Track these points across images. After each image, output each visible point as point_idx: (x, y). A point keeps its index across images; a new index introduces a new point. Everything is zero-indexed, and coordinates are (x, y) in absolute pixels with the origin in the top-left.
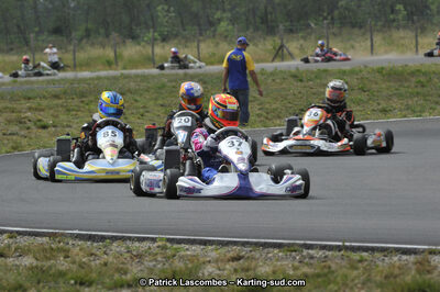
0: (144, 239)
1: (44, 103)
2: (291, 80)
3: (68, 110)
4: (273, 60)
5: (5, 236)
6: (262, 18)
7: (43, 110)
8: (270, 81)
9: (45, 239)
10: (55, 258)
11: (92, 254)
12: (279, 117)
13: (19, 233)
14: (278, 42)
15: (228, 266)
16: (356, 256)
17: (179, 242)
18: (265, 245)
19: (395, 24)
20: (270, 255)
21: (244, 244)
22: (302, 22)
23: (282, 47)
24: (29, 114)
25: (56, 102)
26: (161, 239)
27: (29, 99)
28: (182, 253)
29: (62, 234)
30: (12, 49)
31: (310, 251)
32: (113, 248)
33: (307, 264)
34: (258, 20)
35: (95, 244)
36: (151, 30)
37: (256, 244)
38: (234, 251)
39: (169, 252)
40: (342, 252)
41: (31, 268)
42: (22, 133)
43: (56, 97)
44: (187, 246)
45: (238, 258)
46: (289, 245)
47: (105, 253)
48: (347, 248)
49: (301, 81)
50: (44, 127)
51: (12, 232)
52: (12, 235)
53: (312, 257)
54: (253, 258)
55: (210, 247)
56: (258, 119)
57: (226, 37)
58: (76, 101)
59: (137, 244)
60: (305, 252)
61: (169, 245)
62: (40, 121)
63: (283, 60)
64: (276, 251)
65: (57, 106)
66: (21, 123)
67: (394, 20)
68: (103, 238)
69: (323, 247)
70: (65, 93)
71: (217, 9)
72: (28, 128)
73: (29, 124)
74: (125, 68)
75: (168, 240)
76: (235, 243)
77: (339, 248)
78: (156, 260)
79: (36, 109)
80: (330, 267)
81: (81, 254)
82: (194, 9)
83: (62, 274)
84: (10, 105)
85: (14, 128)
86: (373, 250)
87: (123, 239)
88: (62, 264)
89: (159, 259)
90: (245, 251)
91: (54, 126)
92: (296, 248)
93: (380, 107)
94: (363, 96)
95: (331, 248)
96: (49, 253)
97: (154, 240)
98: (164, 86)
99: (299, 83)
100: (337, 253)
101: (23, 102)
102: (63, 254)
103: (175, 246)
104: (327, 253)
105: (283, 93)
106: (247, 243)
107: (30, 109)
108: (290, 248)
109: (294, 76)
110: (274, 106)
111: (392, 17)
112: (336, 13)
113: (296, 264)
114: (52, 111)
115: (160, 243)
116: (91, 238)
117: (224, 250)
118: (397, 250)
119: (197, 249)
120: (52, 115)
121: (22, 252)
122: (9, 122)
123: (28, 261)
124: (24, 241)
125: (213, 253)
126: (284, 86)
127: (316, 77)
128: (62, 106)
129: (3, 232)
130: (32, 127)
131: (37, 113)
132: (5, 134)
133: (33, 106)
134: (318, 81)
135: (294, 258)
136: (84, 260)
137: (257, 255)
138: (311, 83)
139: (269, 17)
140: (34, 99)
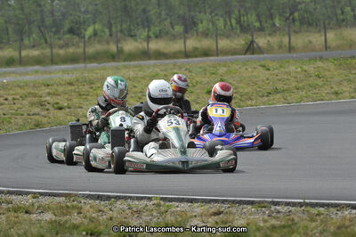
0: (142, 198)
1: (61, 89)
2: (261, 68)
3: (80, 95)
4: (245, 53)
5: (30, 196)
6: (236, 19)
7: (59, 95)
8: (243, 70)
9: (62, 199)
10: (70, 214)
11: (100, 211)
12: (251, 99)
13: (41, 194)
14: (250, 38)
15: (210, 220)
16: (314, 211)
17: (171, 200)
18: (240, 203)
19: (344, 23)
20: (244, 210)
21: (223, 202)
22: (269, 22)
23: (252, 42)
24: (48, 98)
25: (70, 88)
26: (156, 198)
27: (48, 85)
28: (173, 209)
29: (76, 195)
30: (34, 46)
31: (278, 208)
32: (117, 205)
33: (274, 217)
34: (234, 21)
35: (102, 203)
36: (146, 30)
37: (233, 202)
38: (215, 207)
39: (163, 209)
40: (303, 208)
41: (51, 222)
42: (43, 113)
43: (70, 84)
44: (177, 204)
45: (218, 213)
46: (259, 202)
47: (111, 210)
48: (307, 204)
49: (269, 70)
50: (60, 109)
51: (35, 193)
52: (35, 195)
53: (279, 212)
54: (230, 213)
55: (196, 205)
57: (207, 35)
58: (86, 87)
59: (136, 202)
60: (273, 208)
61: (162, 203)
62: (57, 103)
63: (253, 54)
64: (249, 207)
65: (71, 91)
66: (42, 105)
67: (343, 20)
68: (109, 198)
69: (288, 204)
70: (77, 80)
71: (200, 12)
72: (48, 110)
73: (48, 106)
74: (125, 60)
75: (162, 199)
76: (216, 201)
77: (301, 205)
78: (152, 215)
79: (54, 94)
80: (293, 220)
81: (91, 210)
82: (181, 12)
83: (76, 227)
84: (33, 91)
85: (36, 110)
86: (328, 205)
87: (125, 198)
88: (76, 219)
89: (154, 214)
90: (224, 207)
91: (69, 108)
92: (266, 204)
93: (333, 90)
94: (319, 82)
95: (294, 204)
96: (65, 210)
97: (150, 199)
98: (157, 75)
99: (267, 72)
100: (298, 209)
101: (43, 88)
102: (76, 211)
103: (167, 204)
104: (291, 208)
105: (254, 80)
106: (226, 201)
107: (49, 94)
108: (261, 205)
109: (263, 66)
110: (246, 90)
111: (341, 17)
112: (296, 15)
113: (266, 217)
114: (66, 96)
115: (155, 202)
116: (99, 197)
117: (207, 206)
118: (348, 205)
119: (185, 206)
120: (68, 99)
121: (43, 210)
122: (32, 104)
123: (48, 216)
124: (45, 201)
125: (198, 209)
126: (255, 74)
127: (281, 66)
128: (75, 92)
129: (27, 193)
130: (51, 108)
131: (54, 97)
132: (29, 115)
133: (51, 91)
134: (282, 69)
135: (264, 213)
136: (93, 215)
137: (234, 210)
138: (276, 71)
139: (242, 18)
140: (52, 85)
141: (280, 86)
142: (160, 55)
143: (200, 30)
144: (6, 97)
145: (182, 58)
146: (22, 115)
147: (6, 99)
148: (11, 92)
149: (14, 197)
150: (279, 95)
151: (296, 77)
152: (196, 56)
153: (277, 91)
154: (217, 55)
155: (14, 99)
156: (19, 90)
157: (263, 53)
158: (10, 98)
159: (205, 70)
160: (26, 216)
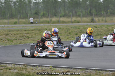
1: (29, 32)
2: (94, 28)
3: (36, 34)
4: (91, 22)
7: (29, 34)
9: (22, 66)
11: (32, 70)
13: (16, 64)
16: (98, 72)
17: (55, 67)
18: (77, 69)
21: (71, 68)
22: (100, 13)
23: (93, 19)
24: (25, 35)
25: (33, 32)
26: (51, 66)
27: (26, 31)
28: (56, 70)
30: (24, 18)
31: (88, 70)
32: (38, 68)
33: (85, 73)
34: (88, 12)
37: (75, 68)
39: (52, 70)
41: (16, 73)
42: (23, 39)
43: (32, 30)
44: (57, 68)
46: (82, 69)
47: (36, 69)
49: (96, 28)
50: (29, 38)
51: (14, 64)
53: (87, 72)
55: (63, 69)
57: (80, 16)
58: (38, 32)
59: (45, 67)
60: (86, 70)
61: (52, 68)
62: (28, 36)
64: (79, 70)
66: (23, 37)
68: (37, 66)
70: (35, 29)
72: (25, 38)
73: (25, 37)
74: (52, 24)
75: (53, 67)
77: (95, 70)
79: (27, 34)
81: (30, 69)
83: (23, 74)
84: (20, 32)
85: (21, 38)
86: (103, 70)
87: (42, 66)
88: (24, 72)
90: (71, 70)
91: (32, 38)
95: (92, 70)
96: (22, 69)
97: (49, 66)
98: (61, 28)
100: (94, 71)
101: (24, 31)
102: (25, 69)
107: (25, 33)
108: (83, 69)
113: (83, 73)
114: (31, 34)
115: (50, 67)
116: (34, 66)
117: (66, 69)
118: (109, 70)
119: (59, 69)
120: (31, 35)
121: (15, 69)
122: (20, 36)
123: (16, 71)
124: (16, 66)
129: (12, 64)
132: (19, 40)
134: (101, 28)
136: (30, 71)
137: (74, 71)
138: (99, 28)
139: (91, 11)
141: (99, 33)
145: (70, 23)
146: (17, 40)
147: (12, 35)
148: (13, 32)
149: (8, 65)
151: (105, 31)
152: (75, 23)
153: (98, 35)
154: (82, 23)
155: (14, 35)
156: (16, 32)
159: (76, 27)
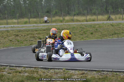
1: (41, 32)
2: (111, 26)
4: (107, 21)
5: (22, 68)
7: (40, 34)
8: (104, 26)
9: (33, 69)
10: (34, 73)
11: (44, 73)
12: (106, 36)
13: (26, 67)
14: (108, 16)
15: (80, 76)
16: (115, 73)
17: (69, 69)
18: (92, 71)
20: (92, 73)
21: (86, 70)
22: (117, 10)
23: (110, 17)
24: (36, 35)
26: (64, 69)
27: (37, 31)
28: (69, 72)
29: (38, 68)
30: (35, 17)
31: (104, 72)
32: (51, 71)
34: (104, 9)
35: (46, 70)
37: (90, 70)
39: (65, 72)
41: (27, 76)
42: (34, 40)
43: (44, 30)
44: (71, 71)
47: (48, 72)
48: (114, 71)
49: (113, 26)
50: (40, 39)
51: (24, 67)
52: (25, 67)
53: (103, 74)
55: (77, 71)
56: (100, 37)
57: (95, 14)
59: (58, 70)
60: (102, 72)
61: (66, 70)
62: (39, 37)
63: (110, 21)
64: (94, 72)
65: (44, 33)
66: (34, 37)
68: (48, 68)
69: (107, 71)
70: (47, 29)
72: (36, 39)
73: (36, 38)
74: (65, 22)
75: (66, 69)
77: (111, 71)
81: (41, 72)
83: (34, 78)
84: (31, 33)
85: (32, 39)
87: (54, 69)
88: (35, 75)
89: (62, 74)
90: (86, 72)
92: (100, 71)
95: (109, 71)
97: (62, 69)
98: (74, 27)
100: (111, 73)
101: (35, 32)
102: (36, 72)
104: (108, 73)
105: (108, 30)
107: (37, 34)
108: (98, 71)
109: (111, 25)
110: (105, 33)
113: (99, 75)
114: (43, 34)
115: (63, 70)
116: (45, 68)
117: (80, 72)
119: (73, 71)
120: (43, 36)
121: (25, 72)
122: (31, 37)
123: (26, 74)
124: (27, 69)
126: (108, 27)
127: (117, 25)
128: (46, 33)
129: (22, 67)
130: (37, 39)
131: (38, 35)
132: (29, 41)
133: (38, 33)
134: (118, 26)
135: (99, 74)
136: (42, 74)
137: (89, 73)
138: (116, 27)
139: (107, 8)
140: (38, 31)
141: (117, 32)
142: (78, 21)
143: (93, 12)
144: (22, 34)
145: (85, 22)
146: (27, 41)
147: (22, 35)
148: (24, 33)
149: (17, 68)
150: (116, 35)
151: (122, 29)
152: (90, 21)
153: (115, 34)
154: (97, 21)
155: (25, 35)
156: (26, 32)
157: (113, 21)
158: (23, 35)
159: (91, 26)
160: (19, 74)
